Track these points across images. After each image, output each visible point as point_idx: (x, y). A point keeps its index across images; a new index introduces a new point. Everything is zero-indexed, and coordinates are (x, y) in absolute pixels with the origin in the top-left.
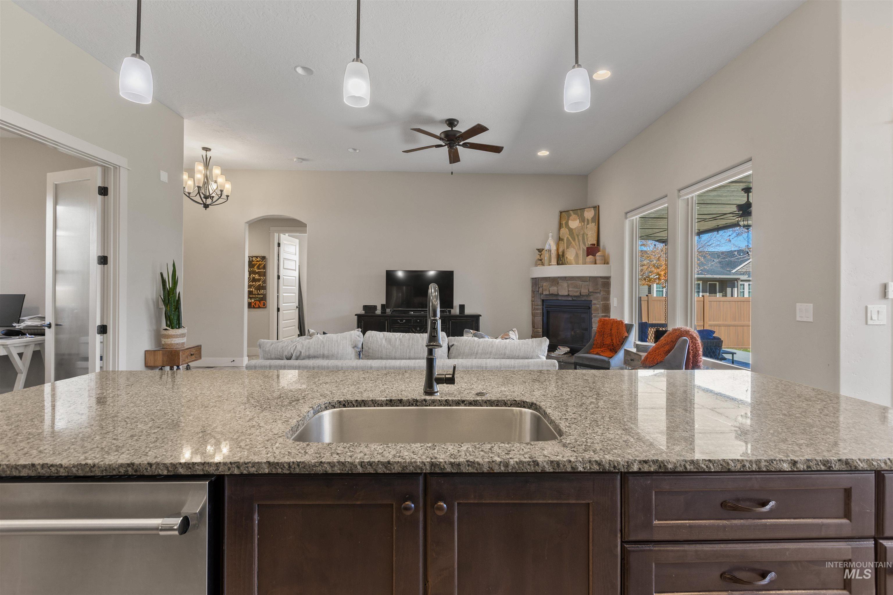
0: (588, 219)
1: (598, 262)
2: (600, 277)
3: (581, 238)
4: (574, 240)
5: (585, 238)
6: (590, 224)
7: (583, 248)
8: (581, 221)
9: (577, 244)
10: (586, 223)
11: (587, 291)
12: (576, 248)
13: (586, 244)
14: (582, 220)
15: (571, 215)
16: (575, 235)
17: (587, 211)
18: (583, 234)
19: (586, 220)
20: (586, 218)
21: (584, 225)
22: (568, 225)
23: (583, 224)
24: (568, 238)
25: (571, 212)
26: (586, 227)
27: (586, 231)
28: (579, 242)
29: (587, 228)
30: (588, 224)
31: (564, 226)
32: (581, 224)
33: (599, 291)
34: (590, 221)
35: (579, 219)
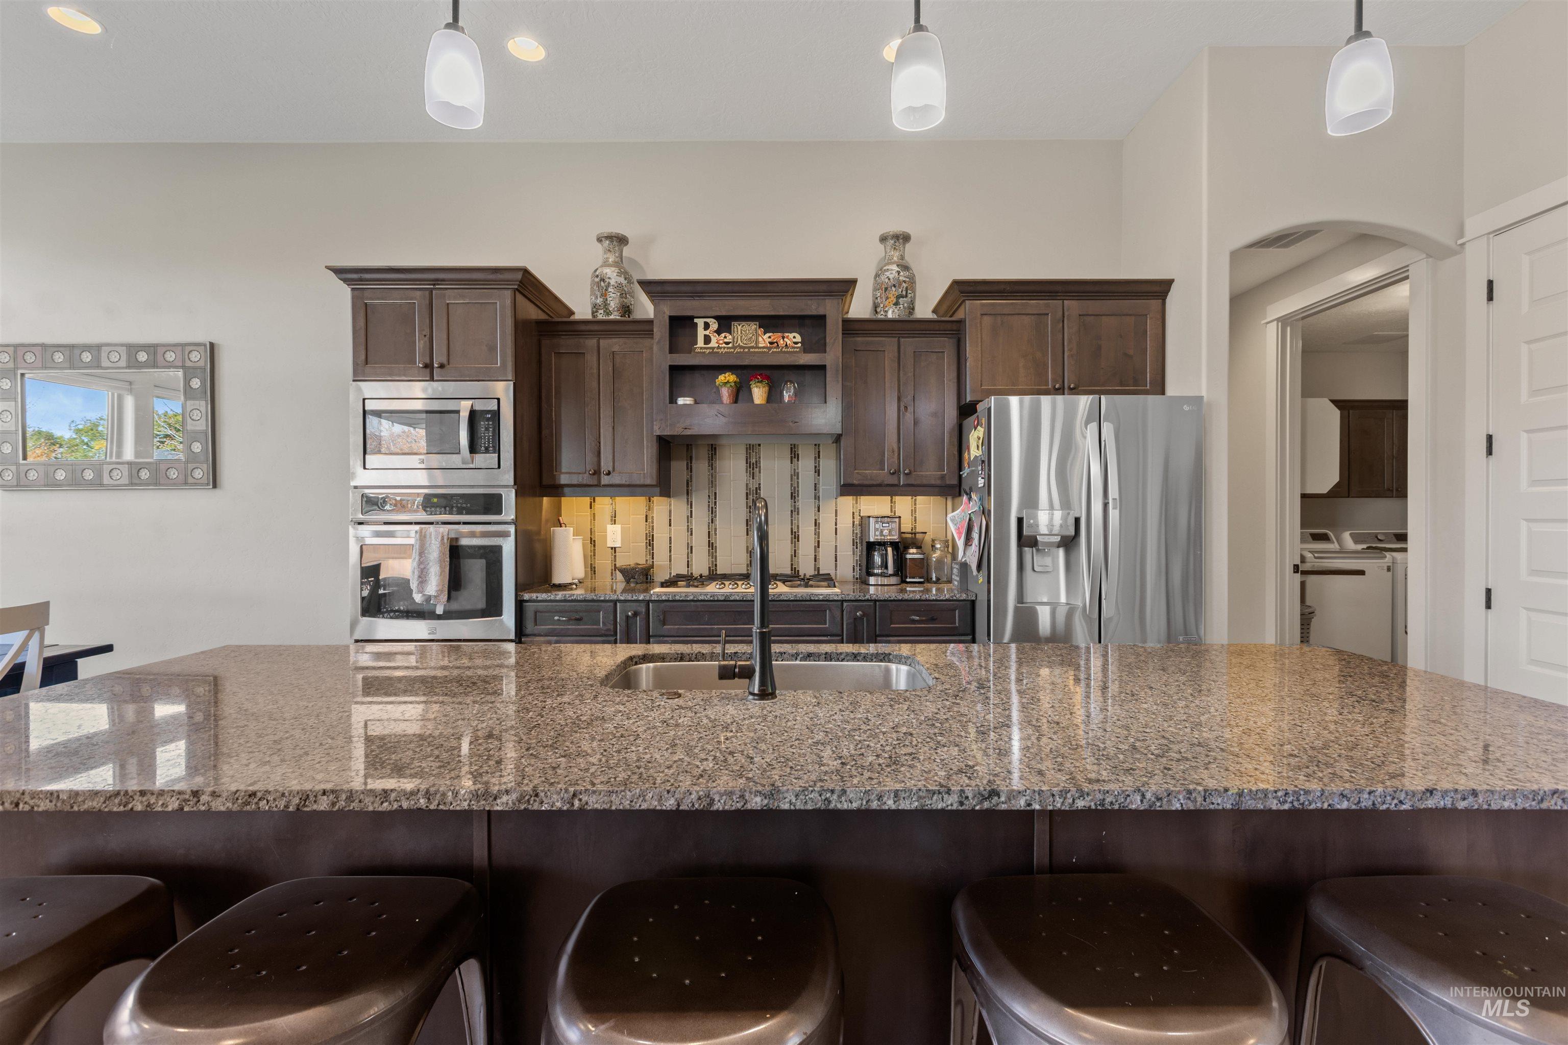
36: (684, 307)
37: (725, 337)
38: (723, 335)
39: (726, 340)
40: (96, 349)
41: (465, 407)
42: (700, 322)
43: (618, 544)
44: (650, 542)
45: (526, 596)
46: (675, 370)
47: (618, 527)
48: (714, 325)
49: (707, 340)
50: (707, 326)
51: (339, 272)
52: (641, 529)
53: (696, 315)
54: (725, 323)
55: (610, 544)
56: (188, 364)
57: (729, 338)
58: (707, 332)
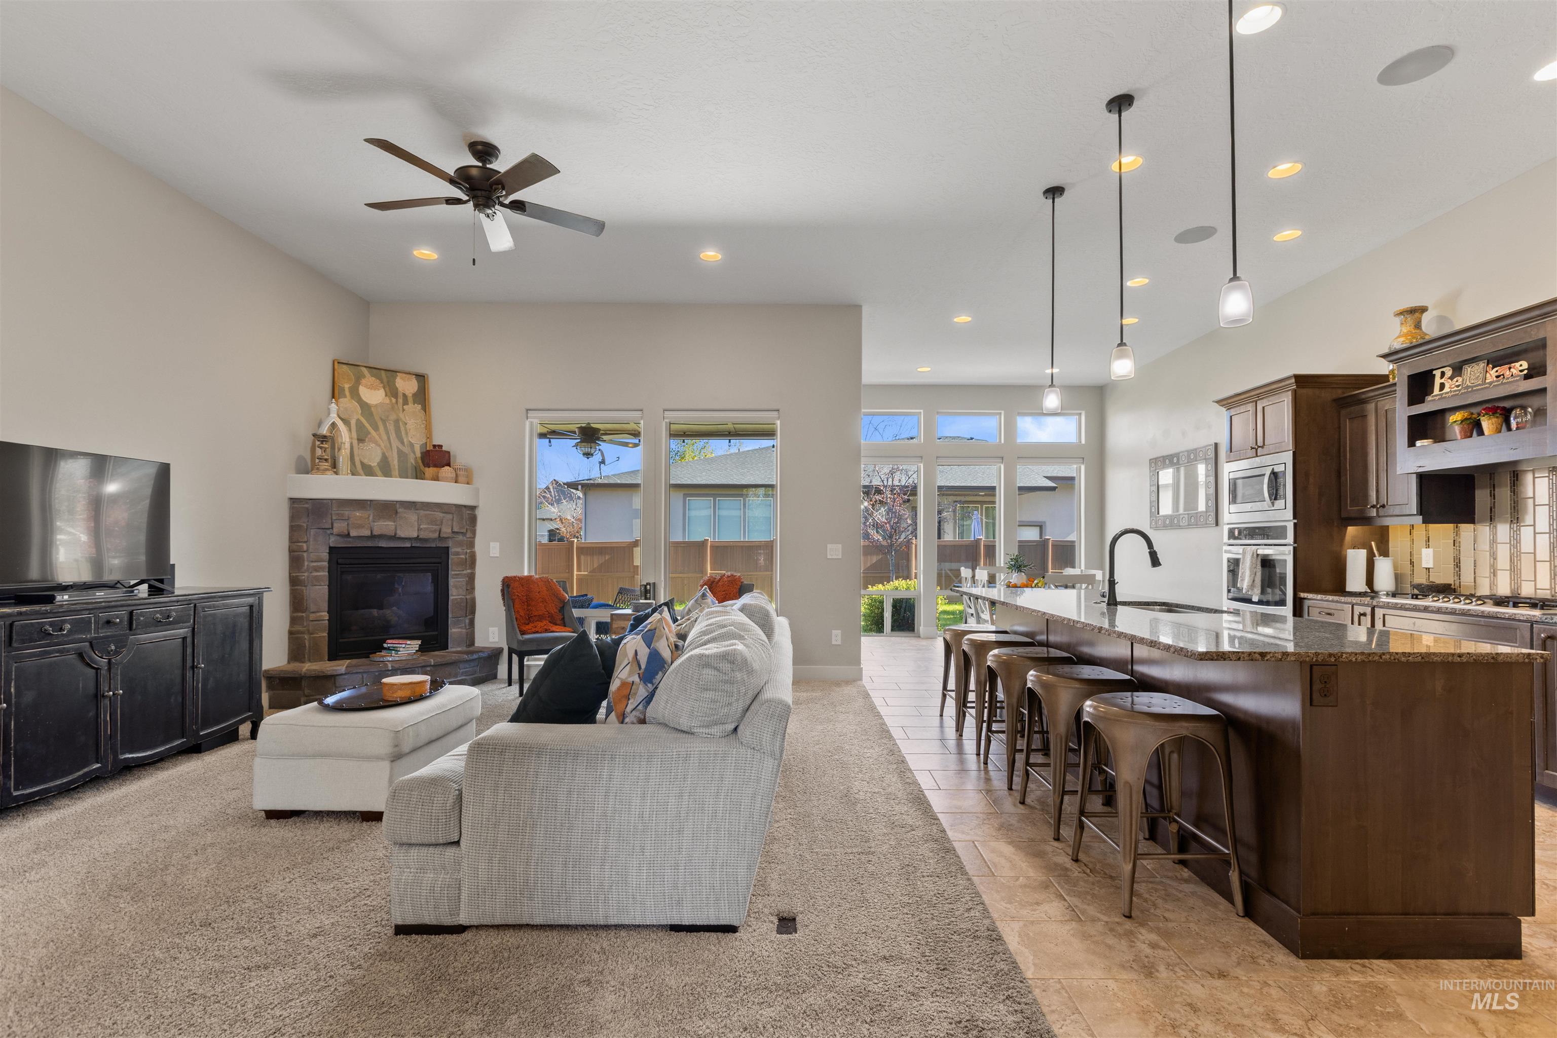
0: (404, 395)
1: (460, 479)
2: (465, 506)
3: (391, 428)
4: (376, 429)
5: (402, 428)
6: (411, 405)
7: (398, 448)
8: (389, 394)
9: (385, 437)
10: (400, 401)
11: (450, 531)
12: (382, 445)
13: (405, 440)
14: (392, 392)
15: (364, 377)
16: (377, 418)
17: (401, 378)
18: (397, 421)
19: (400, 395)
20: (400, 389)
21: (397, 402)
22: (358, 395)
23: (394, 400)
24: (358, 420)
25: (365, 370)
26: (401, 409)
27: (401, 415)
28: (387, 433)
29: (404, 410)
30: (406, 402)
31: (347, 393)
32: (391, 400)
33: (464, 531)
34: (410, 400)
35: (384, 388)
36: (1420, 365)
37: (1457, 381)
38: (1455, 380)
39: (1457, 384)
40: (1177, 455)
41: (1268, 472)
42: (1437, 373)
43: (1430, 565)
44: (1458, 565)
45: (1302, 595)
46: (1414, 421)
47: (1430, 551)
48: (1449, 372)
49: (1442, 386)
50: (1443, 374)
51: (1218, 402)
52: (1450, 552)
53: (1434, 368)
54: (1458, 369)
55: (1425, 565)
56: (1207, 457)
57: (1460, 379)
58: (1442, 381)
